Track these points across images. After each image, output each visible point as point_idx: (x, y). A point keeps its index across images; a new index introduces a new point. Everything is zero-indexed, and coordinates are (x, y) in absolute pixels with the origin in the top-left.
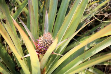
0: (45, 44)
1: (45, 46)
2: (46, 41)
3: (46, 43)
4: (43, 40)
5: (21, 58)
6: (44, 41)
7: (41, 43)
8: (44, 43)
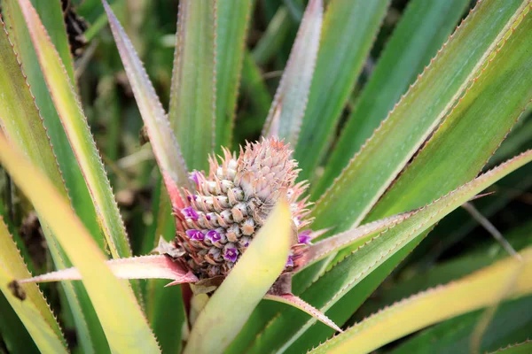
0: (237, 218)
1: (233, 233)
2: (243, 199)
3: (242, 207)
4: (226, 183)
5: (10, 278)
6: (234, 194)
7: (210, 200)
8: (228, 207)
